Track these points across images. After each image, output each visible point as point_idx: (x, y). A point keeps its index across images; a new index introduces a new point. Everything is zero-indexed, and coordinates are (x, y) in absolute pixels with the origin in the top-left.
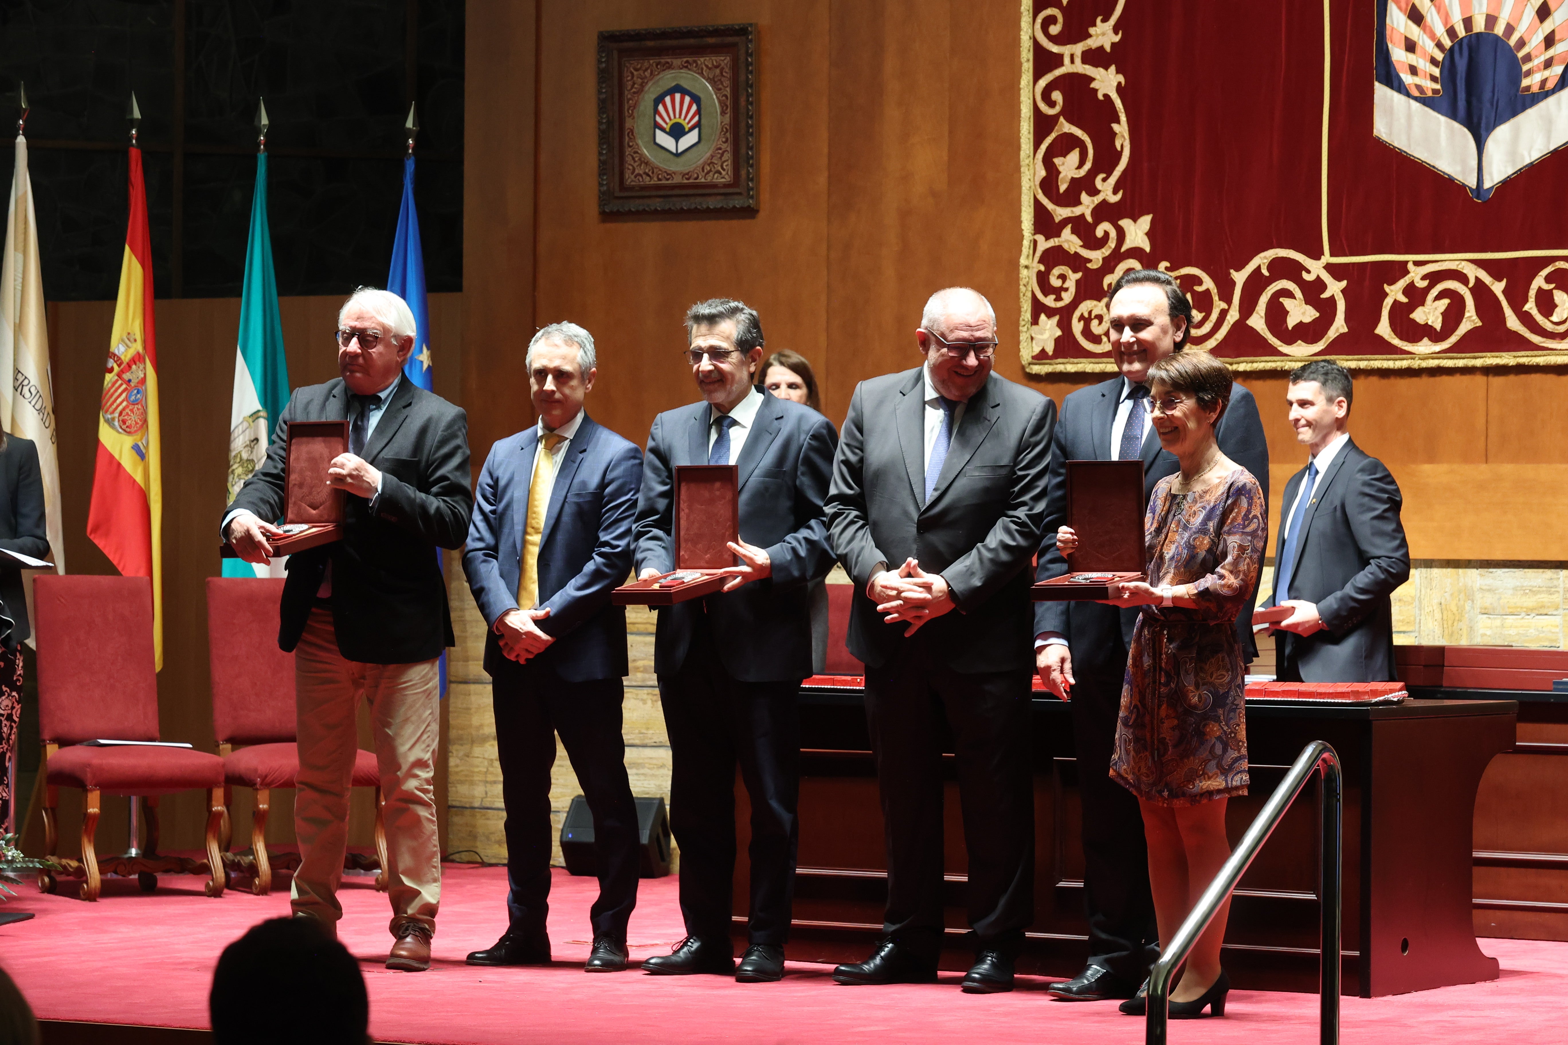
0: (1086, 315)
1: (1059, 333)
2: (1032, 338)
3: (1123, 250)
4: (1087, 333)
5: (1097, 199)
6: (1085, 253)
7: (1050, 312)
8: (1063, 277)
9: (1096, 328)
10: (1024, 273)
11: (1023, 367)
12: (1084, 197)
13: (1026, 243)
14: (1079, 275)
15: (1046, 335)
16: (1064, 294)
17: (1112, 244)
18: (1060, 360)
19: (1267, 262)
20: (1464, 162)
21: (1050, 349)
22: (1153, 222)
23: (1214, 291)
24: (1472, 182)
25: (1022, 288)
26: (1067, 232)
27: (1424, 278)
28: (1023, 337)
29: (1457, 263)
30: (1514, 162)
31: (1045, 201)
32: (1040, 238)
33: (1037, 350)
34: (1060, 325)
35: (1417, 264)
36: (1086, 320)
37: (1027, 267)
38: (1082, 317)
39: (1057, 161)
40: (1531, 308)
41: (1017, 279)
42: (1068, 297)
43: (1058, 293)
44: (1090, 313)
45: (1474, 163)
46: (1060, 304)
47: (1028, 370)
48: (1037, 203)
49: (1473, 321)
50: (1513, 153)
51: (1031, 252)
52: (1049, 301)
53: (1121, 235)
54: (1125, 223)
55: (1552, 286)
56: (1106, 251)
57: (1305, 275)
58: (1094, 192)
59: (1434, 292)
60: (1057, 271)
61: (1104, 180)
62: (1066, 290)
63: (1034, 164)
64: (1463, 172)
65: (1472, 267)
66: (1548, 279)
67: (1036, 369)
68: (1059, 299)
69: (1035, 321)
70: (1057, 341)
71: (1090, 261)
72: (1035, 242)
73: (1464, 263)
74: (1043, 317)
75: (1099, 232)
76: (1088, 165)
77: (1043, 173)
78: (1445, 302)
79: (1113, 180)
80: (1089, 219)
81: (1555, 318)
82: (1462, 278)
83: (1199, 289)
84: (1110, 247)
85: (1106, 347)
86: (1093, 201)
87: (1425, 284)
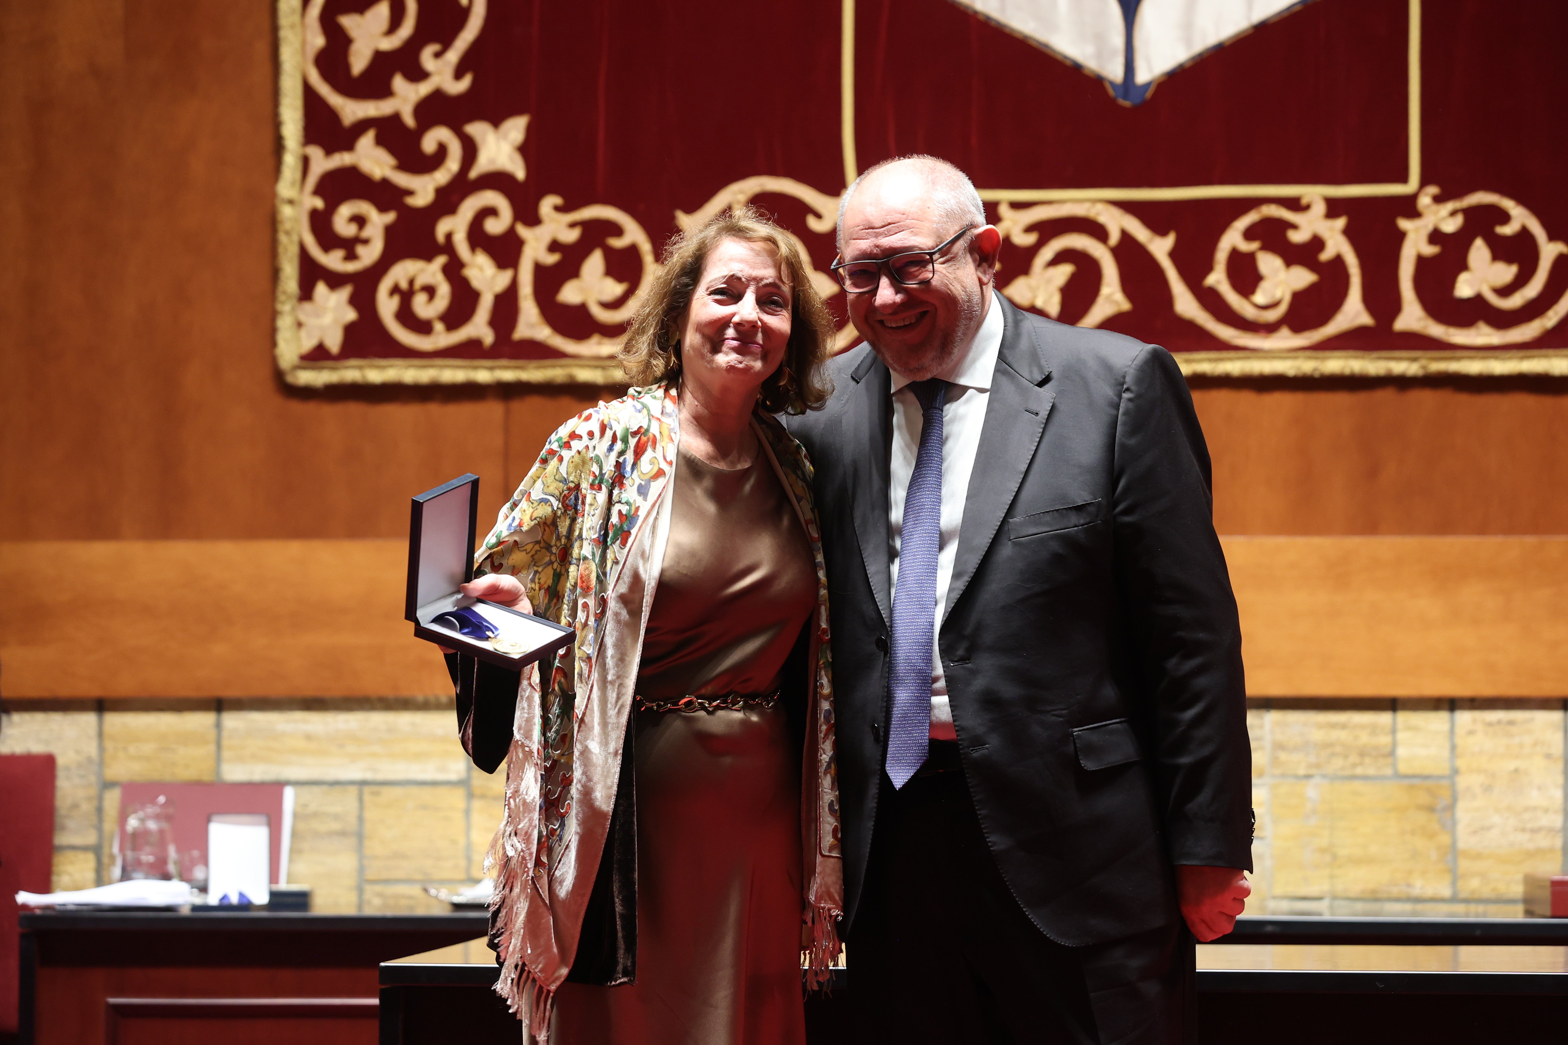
0: (404, 285)
1: (351, 315)
2: (300, 325)
3: (473, 174)
4: (406, 316)
5: (424, 89)
6: (402, 180)
7: (335, 280)
8: (360, 220)
9: (422, 307)
10: (286, 212)
11: (278, 375)
12: (399, 83)
13: (290, 160)
14: (390, 217)
15: (327, 319)
16: (360, 250)
17: (453, 164)
18: (353, 362)
19: (742, 198)
20: (1100, 39)
21: (334, 343)
22: (530, 130)
23: (646, 247)
24: (1115, 72)
25: (283, 238)
26: (367, 142)
27: (1029, 229)
28: (284, 323)
29: (1087, 205)
30: (1188, 41)
31: (324, 90)
32: (315, 153)
33: (308, 344)
34: (353, 301)
35: (1016, 206)
36: (405, 295)
37: (291, 202)
38: (395, 290)
39: (348, 22)
40: (1218, 282)
41: (273, 222)
42: (369, 254)
43: (349, 247)
44: (411, 282)
45: (1118, 40)
46: (351, 267)
47: (289, 379)
48: (309, 93)
49: (1116, 303)
50: (1187, 26)
51: (298, 175)
52: (334, 261)
53: (470, 150)
54: (477, 129)
55: (1253, 246)
56: (442, 176)
57: (813, 224)
58: (417, 74)
59: (1048, 252)
60: (345, 211)
61: (438, 55)
62: (366, 242)
63: (303, 25)
64: (1099, 55)
65: (1116, 212)
66: (1249, 234)
67: (308, 377)
68: (351, 256)
69: (306, 294)
70: (350, 330)
71: (410, 193)
72: (306, 162)
73: (1100, 207)
74: (321, 289)
75: (429, 143)
76: (407, 29)
77: (319, 41)
78: (1065, 271)
79: (453, 56)
80: (409, 121)
81: (1260, 298)
82: (1098, 231)
83: (617, 243)
84: (449, 170)
85: (442, 338)
86: (417, 92)
87: (1030, 239)
